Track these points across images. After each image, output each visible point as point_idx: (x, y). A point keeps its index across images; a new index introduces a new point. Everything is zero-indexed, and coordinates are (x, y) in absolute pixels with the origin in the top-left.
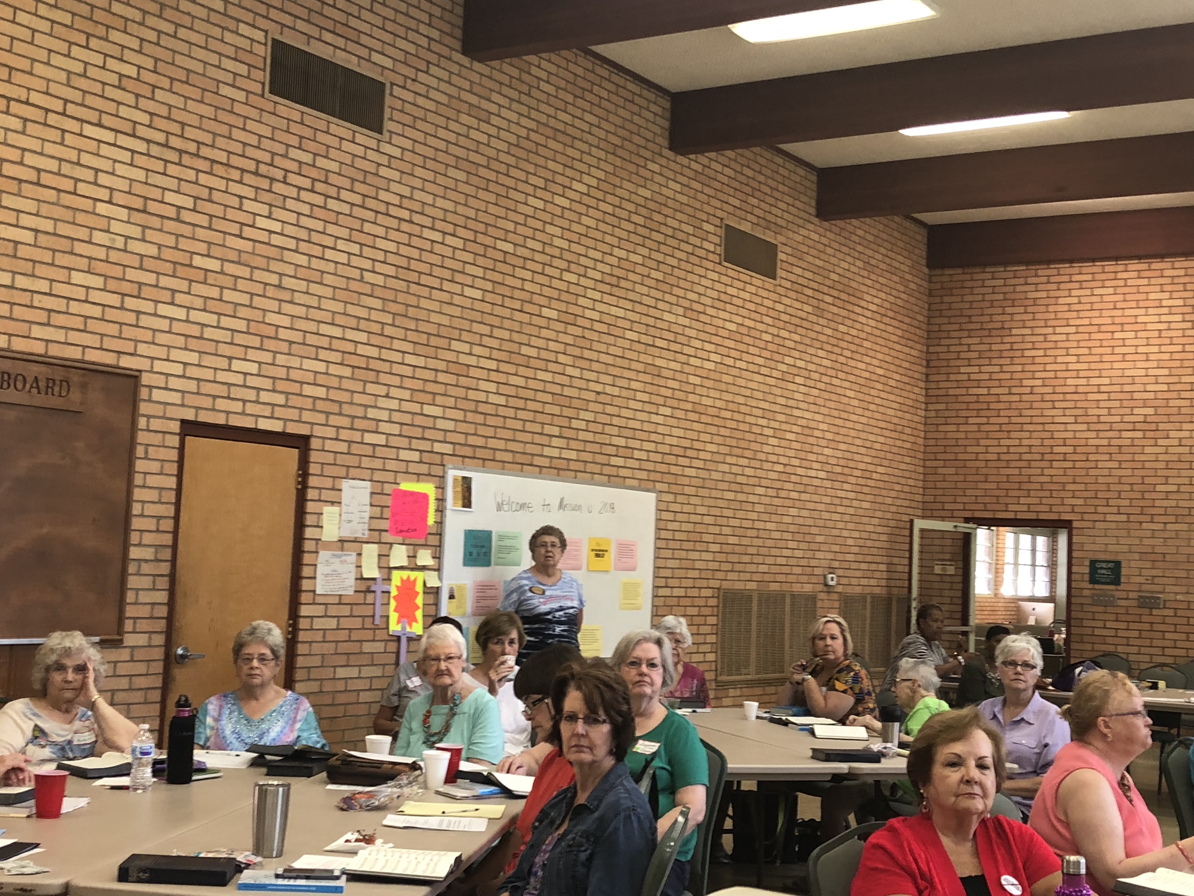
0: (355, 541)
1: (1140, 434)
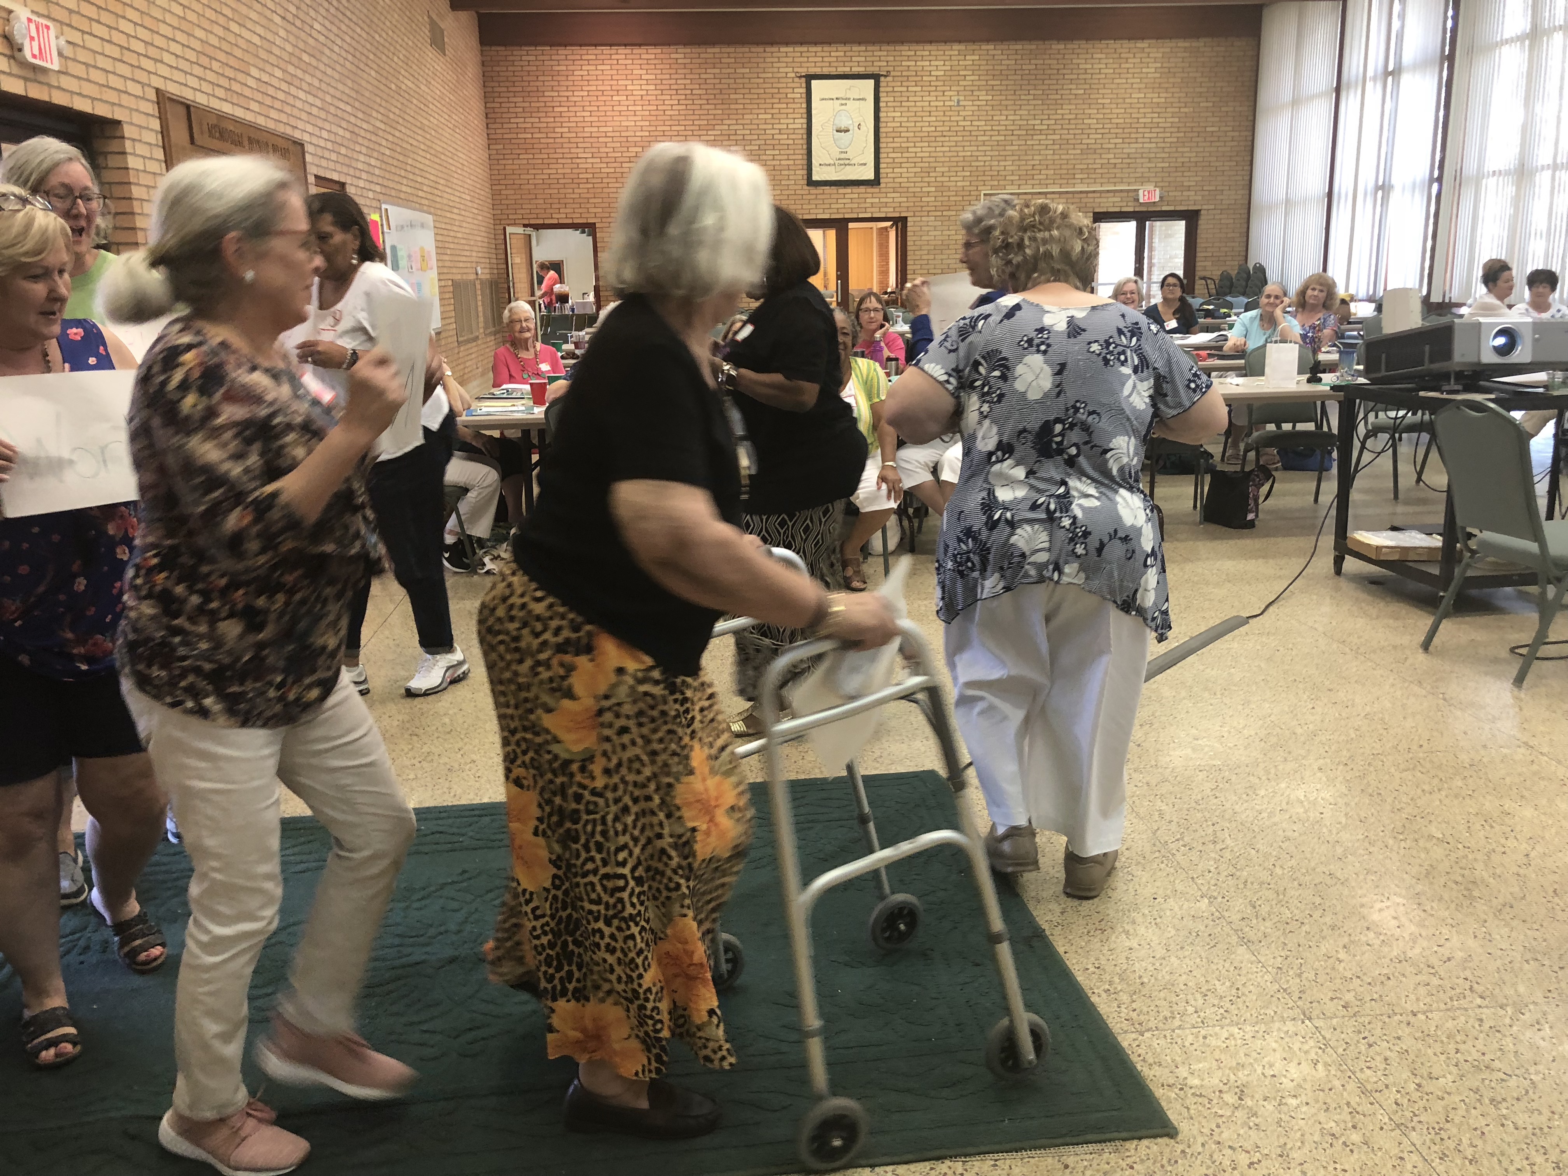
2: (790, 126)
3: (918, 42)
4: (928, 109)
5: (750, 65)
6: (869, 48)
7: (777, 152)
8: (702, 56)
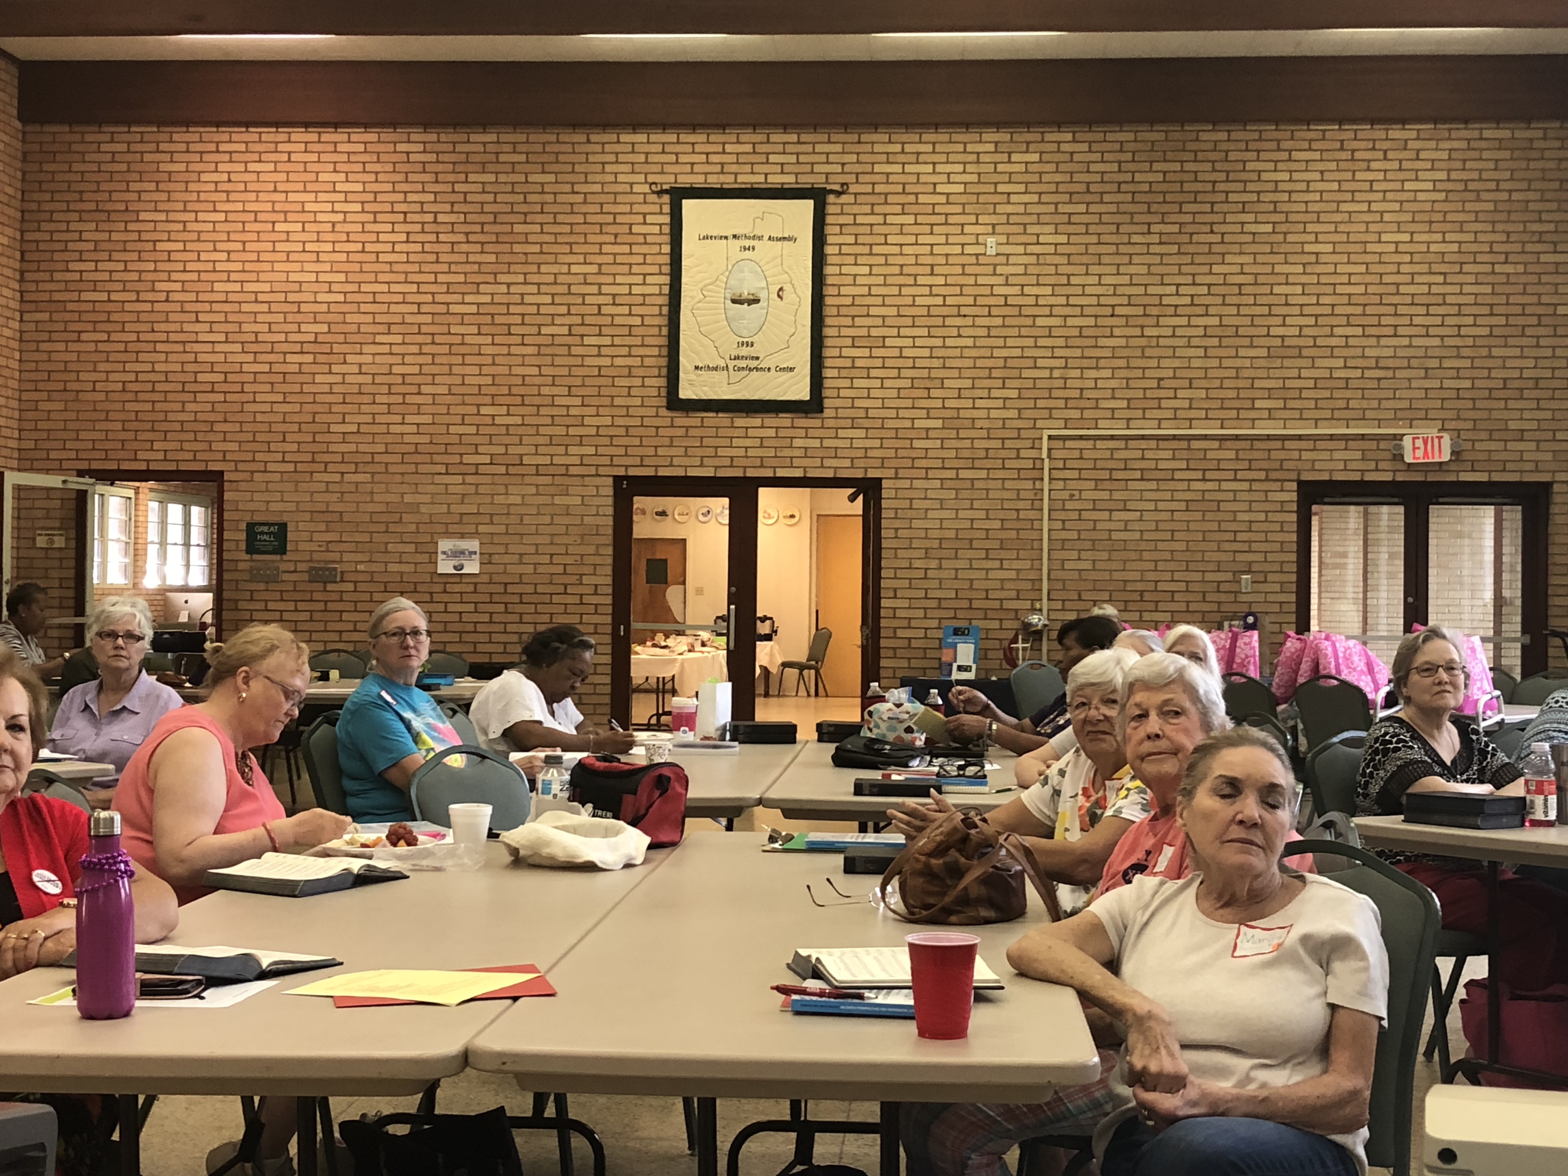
1: (309, 358)
2: (636, 290)
3: (909, 125)
4: (929, 260)
5: (556, 168)
6: (804, 137)
7: (607, 341)
8: (459, 148)
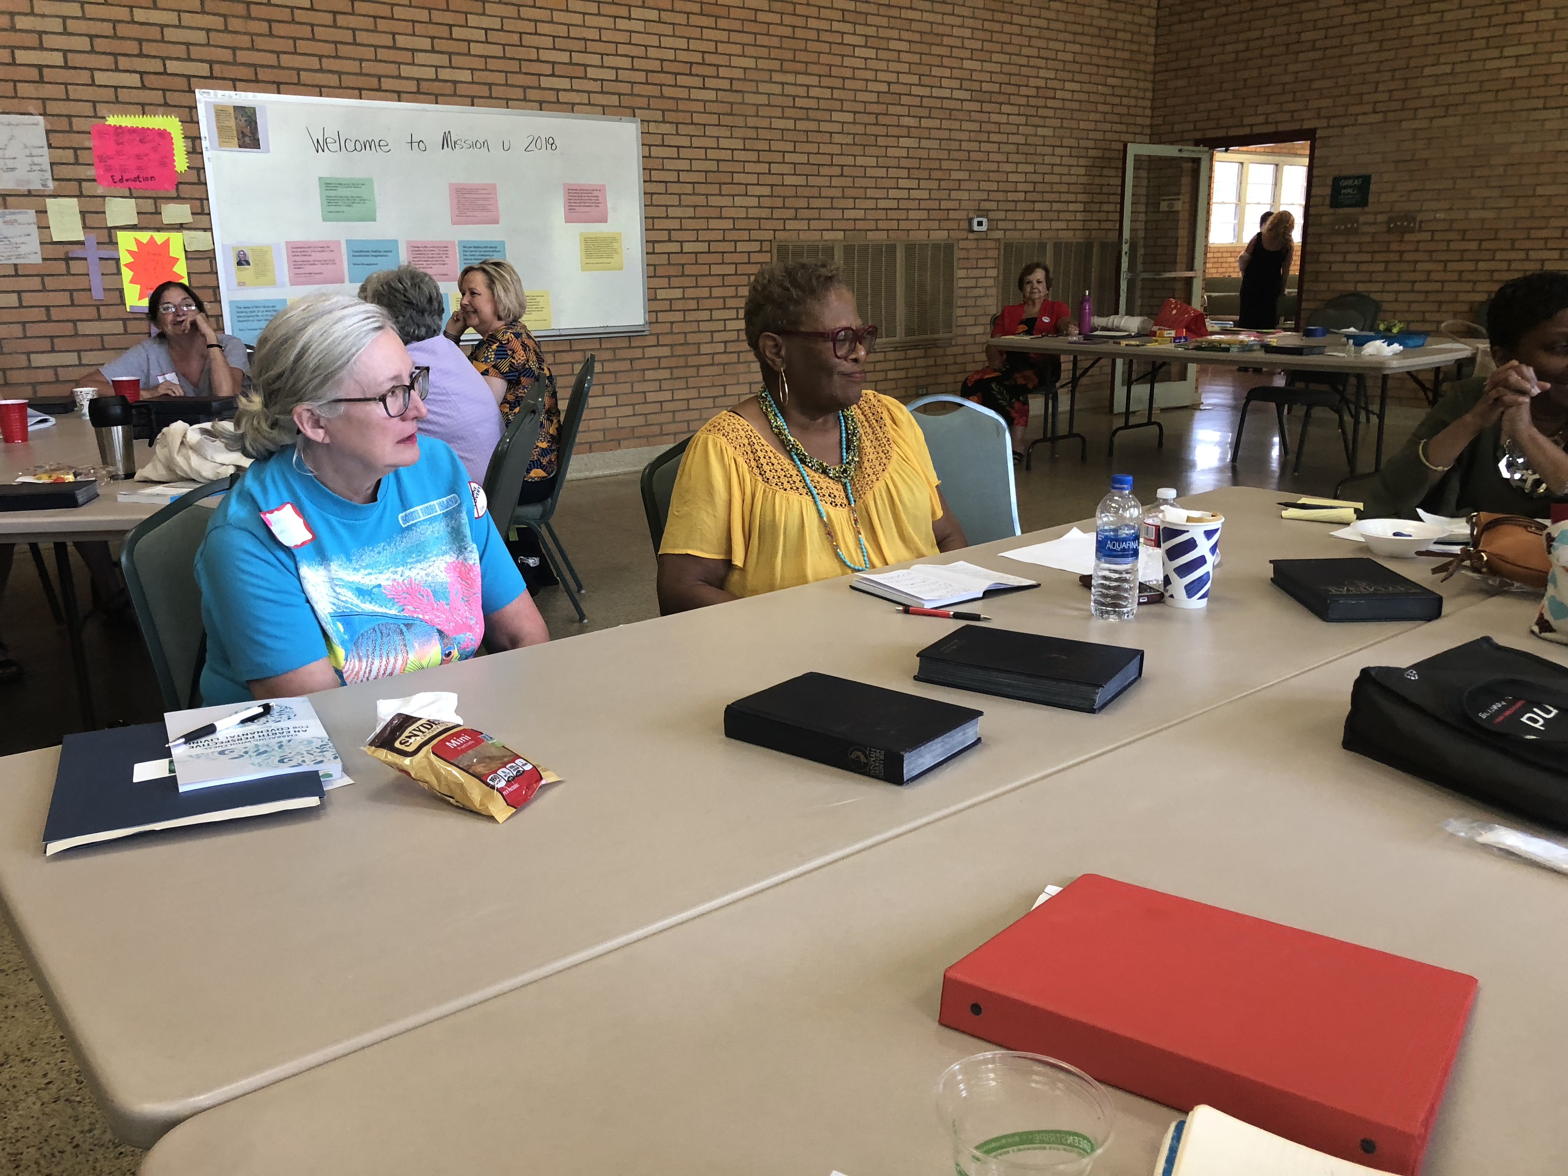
0: (29, 194)
